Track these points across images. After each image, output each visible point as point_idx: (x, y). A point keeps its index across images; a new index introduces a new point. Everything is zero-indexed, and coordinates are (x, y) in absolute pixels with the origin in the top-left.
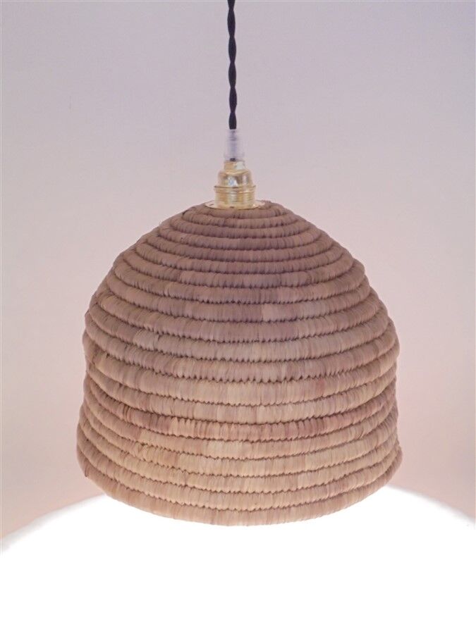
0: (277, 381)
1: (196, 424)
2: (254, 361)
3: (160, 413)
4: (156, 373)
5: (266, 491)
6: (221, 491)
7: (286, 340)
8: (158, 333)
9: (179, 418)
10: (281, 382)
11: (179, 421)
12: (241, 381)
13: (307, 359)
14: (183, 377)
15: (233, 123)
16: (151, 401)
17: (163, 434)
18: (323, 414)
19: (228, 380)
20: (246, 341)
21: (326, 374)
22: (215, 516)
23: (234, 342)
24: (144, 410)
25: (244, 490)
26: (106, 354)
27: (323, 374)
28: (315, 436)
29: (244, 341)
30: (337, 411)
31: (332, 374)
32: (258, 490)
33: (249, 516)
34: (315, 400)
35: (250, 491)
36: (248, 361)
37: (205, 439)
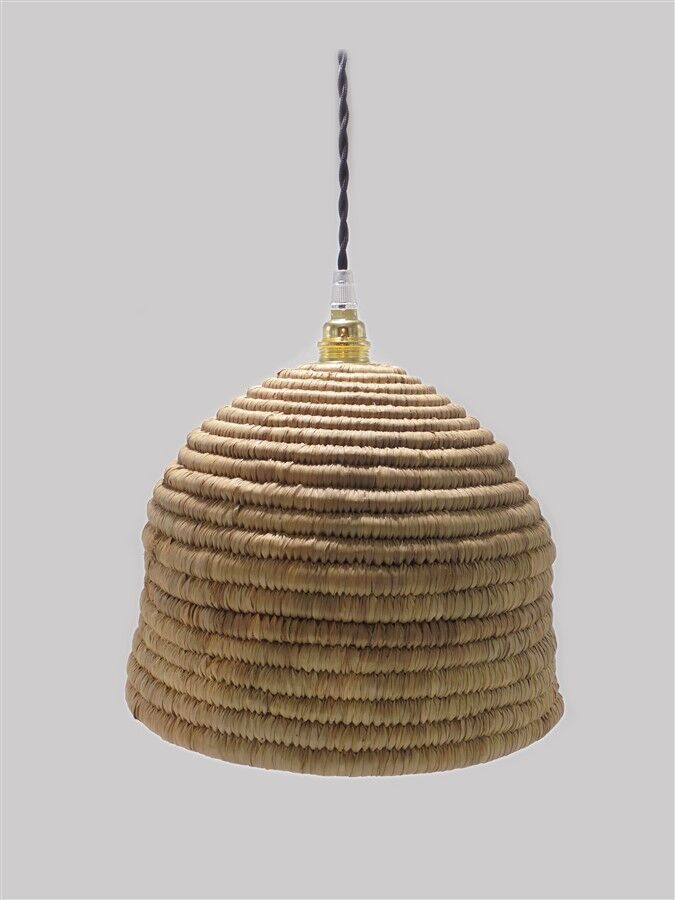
0: (393, 564)
1: (285, 621)
2: (363, 537)
3: (237, 610)
4: (234, 555)
5: (378, 723)
6: (316, 721)
7: (406, 512)
8: (239, 502)
9: (262, 616)
10: (399, 566)
11: (261, 619)
12: (346, 562)
13: (433, 538)
14: (270, 557)
15: (343, 263)
16: (226, 593)
17: (240, 639)
18: (456, 615)
19: (328, 561)
20: (353, 510)
21: (458, 560)
22: (307, 758)
23: (337, 512)
24: (217, 607)
25: (347, 721)
26: (170, 540)
27: (455, 560)
28: (445, 646)
29: (350, 511)
30: (474, 614)
31: (467, 561)
32: (366, 722)
33: (354, 760)
34: (446, 595)
35: (356, 723)
36: (356, 536)
37: (295, 643)
